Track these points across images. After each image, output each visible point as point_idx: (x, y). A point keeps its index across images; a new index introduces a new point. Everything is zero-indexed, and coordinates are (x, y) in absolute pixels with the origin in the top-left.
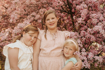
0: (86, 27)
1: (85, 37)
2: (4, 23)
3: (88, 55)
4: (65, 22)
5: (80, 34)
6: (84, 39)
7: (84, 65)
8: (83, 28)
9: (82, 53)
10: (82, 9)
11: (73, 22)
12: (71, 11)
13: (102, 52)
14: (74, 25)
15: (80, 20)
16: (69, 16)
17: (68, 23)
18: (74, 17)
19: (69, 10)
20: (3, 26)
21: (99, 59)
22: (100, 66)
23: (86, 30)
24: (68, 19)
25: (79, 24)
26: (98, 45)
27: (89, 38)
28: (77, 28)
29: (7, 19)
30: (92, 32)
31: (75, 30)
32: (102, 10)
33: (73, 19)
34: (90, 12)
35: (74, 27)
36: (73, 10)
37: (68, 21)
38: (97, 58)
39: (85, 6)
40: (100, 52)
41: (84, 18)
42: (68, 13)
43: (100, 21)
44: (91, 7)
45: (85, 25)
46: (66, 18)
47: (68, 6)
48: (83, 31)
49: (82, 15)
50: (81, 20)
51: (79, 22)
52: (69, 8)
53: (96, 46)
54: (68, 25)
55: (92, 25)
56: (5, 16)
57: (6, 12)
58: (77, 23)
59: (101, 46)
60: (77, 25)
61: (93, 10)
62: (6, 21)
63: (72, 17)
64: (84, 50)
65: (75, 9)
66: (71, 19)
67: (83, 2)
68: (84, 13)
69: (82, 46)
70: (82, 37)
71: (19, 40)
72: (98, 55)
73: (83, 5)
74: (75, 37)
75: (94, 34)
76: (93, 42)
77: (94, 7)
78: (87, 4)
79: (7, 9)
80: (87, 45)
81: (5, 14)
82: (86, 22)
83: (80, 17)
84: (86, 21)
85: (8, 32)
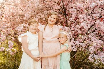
0: (75, 24)
1: (74, 31)
4: (61, 20)
5: (71, 28)
6: (73, 32)
7: (73, 49)
8: (73, 25)
9: (72, 41)
10: (73, 12)
11: (67, 21)
13: (85, 41)
15: (71, 19)
16: (64, 17)
19: (64, 12)
20: (20, 22)
21: (82, 45)
23: (75, 26)
26: (83, 36)
27: (77, 32)
28: (69, 25)
29: (23, 17)
30: (79, 28)
31: (68, 26)
32: (86, 13)
33: (66, 18)
34: (78, 14)
35: (67, 24)
37: (63, 20)
39: (75, 10)
40: (83, 41)
41: (74, 18)
42: (64, 14)
43: (84, 20)
45: (75, 22)
46: (62, 18)
48: (73, 27)
49: (72, 16)
51: (70, 20)
52: (64, 11)
53: (81, 37)
55: (79, 23)
56: (21, 15)
58: (69, 21)
59: (84, 37)
60: (69, 22)
61: (80, 13)
62: (22, 19)
64: (73, 39)
65: (68, 12)
66: (65, 18)
67: (74, 7)
68: (74, 14)
69: (72, 36)
70: (72, 31)
72: (82, 43)
74: (68, 30)
76: (79, 34)
77: (81, 11)
78: (76, 9)
79: (23, 10)
80: (75, 36)
81: (21, 14)
82: (75, 21)
83: (72, 17)
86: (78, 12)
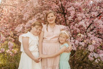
0: (74, 23)
2: (20, 21)
3: (75, 42)
4: (60, 19)
5: (70, 27)
6: (72, 31)
7: (73, 48)
8: (72, 24)
9: (71, 40)
10: (71, 11)
12: (64, 12)
13: (84, 39)
14: (66, 21)
17: (62, 20)
18: (66, 16)
19: (62, 11)
20: (19, 23)
21: (82, 44)
22: (82, 49)
23: (74, 25)
24: (62, 17)
25: (69, 21)
26: (82, 35)
27: (76, 30)
29: (21, 18)
30: (78, 26)
31: (67, 25)
32: (85, 12)
34: (77, 13)
35: (66, 23)
36: (65, 12)
38: (81, 43)
41: (73, 16)
42: (62, 14)
43: (83, 19)
44: (77, 9)
45: (73, 21)
46: (61, 17)
47: (62, 9)
48: (72, 26)
49: (71, 14)
50: (70, 18)
52: (63, 10)
53: (80, 36)
54: (62, 21)
55: (78, 22)
56: (20, 16)
57: (21, 13)
58: (68, 20)
61: (78, 12)
62: (21, 19)
63: (65, 16)
64: (72, 38)
65: (67, 11)
66: (64, 18)
67: (72, 6)
71: (30, 31)
72: (82, 42)
73: (72, 8)
74: (67, 29)
75: (79, 28)
76: (78, 33)
77: (79, 9)
78: (75, 8)
79: (21, 11)
80: (74, 35)
83: (70, 16)
84: (74, 19)
85: (22, 27)
86: (77, 11)
